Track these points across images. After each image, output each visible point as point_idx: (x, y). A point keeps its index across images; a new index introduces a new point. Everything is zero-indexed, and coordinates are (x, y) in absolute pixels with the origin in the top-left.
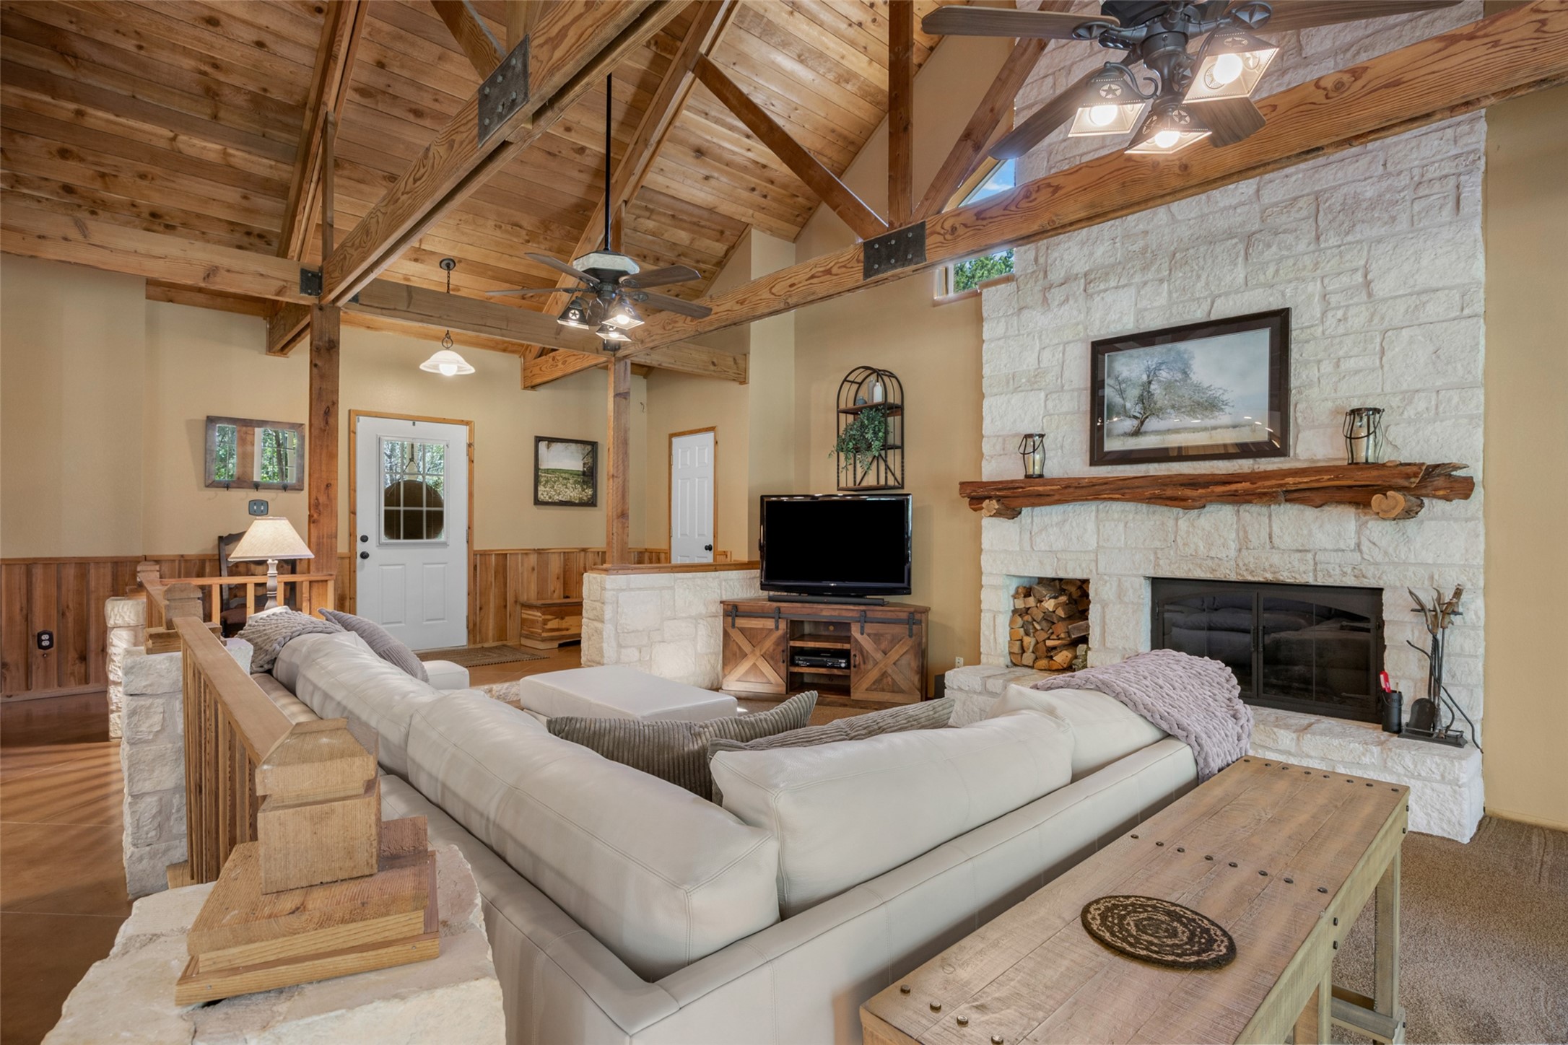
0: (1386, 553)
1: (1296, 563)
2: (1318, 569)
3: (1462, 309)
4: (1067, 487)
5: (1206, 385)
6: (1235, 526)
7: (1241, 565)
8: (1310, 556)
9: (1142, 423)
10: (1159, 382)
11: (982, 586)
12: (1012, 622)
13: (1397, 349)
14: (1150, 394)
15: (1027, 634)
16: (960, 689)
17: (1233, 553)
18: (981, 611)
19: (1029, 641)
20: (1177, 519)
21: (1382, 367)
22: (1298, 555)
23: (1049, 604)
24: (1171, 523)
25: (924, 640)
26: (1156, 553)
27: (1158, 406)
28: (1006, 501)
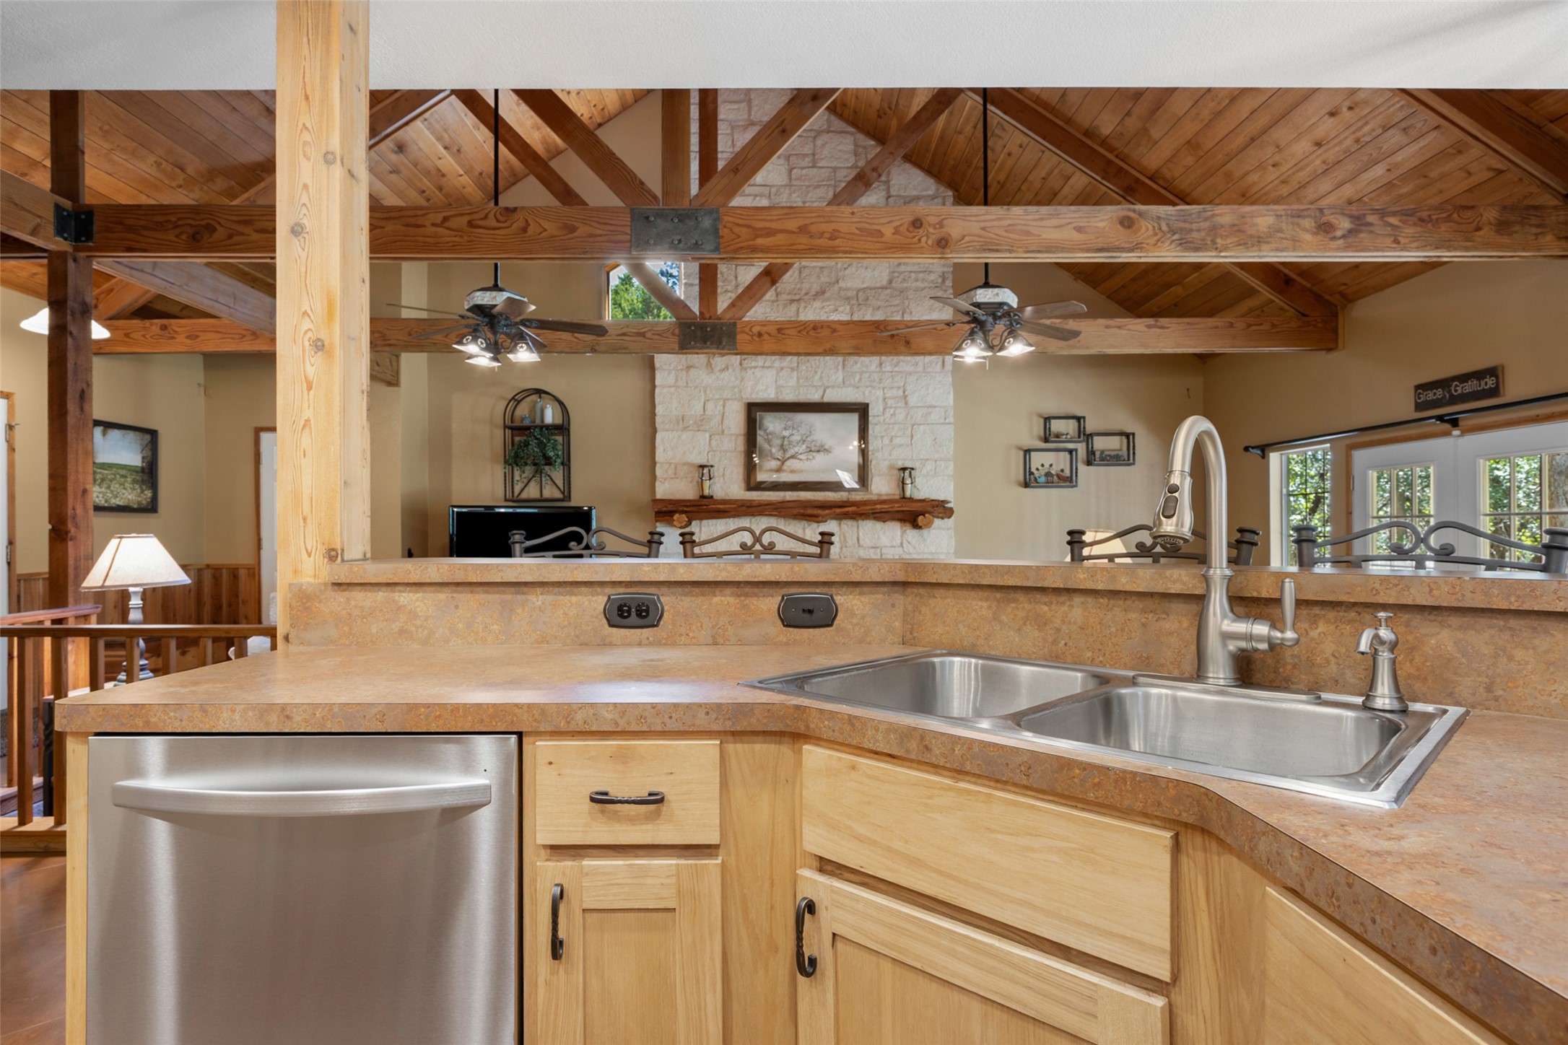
0: (914, 547)
1: (872, 555)
3: (945, 419)
6: (838, 533)
7: (842, 557)
8: (879, 550)
9: (783, 463)
13: (919, 436)
17: (838, 550)
20: (804, 529)
21: (912, 445)
22: (872, 550)
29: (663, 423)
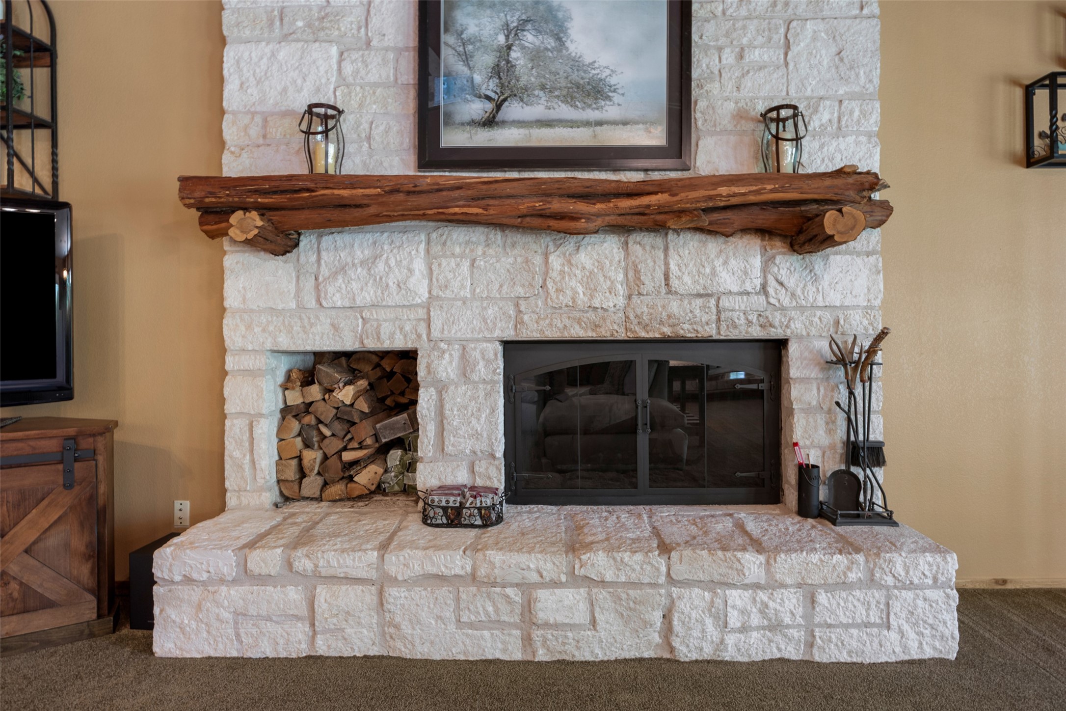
0: (793, 295)
1: (697, 312)
2: (722, 317)
3: (862, 8)
4: (395, 191)
5: (588, 60)
6: (623, 264)
7: (632, 316)
8: (713, 302)
9: (499, 107)
10: (523, 48)
11: (226, 373)
12: (281, 429)
13: (802, 44)
14: (510, 66)
15: (308, 445)
16: (188, 580)
17: (621, 301)
18: (224, 417)
19: (312, 457)
20: (546, 256)
21: (787, 64)
22: (699, 302)
23: (346, 394)
24: (538, 260)
25: (102, 489)
26: (517, 305)
27: (522, 83)
28: (276, 216)
29: (238, 24)
